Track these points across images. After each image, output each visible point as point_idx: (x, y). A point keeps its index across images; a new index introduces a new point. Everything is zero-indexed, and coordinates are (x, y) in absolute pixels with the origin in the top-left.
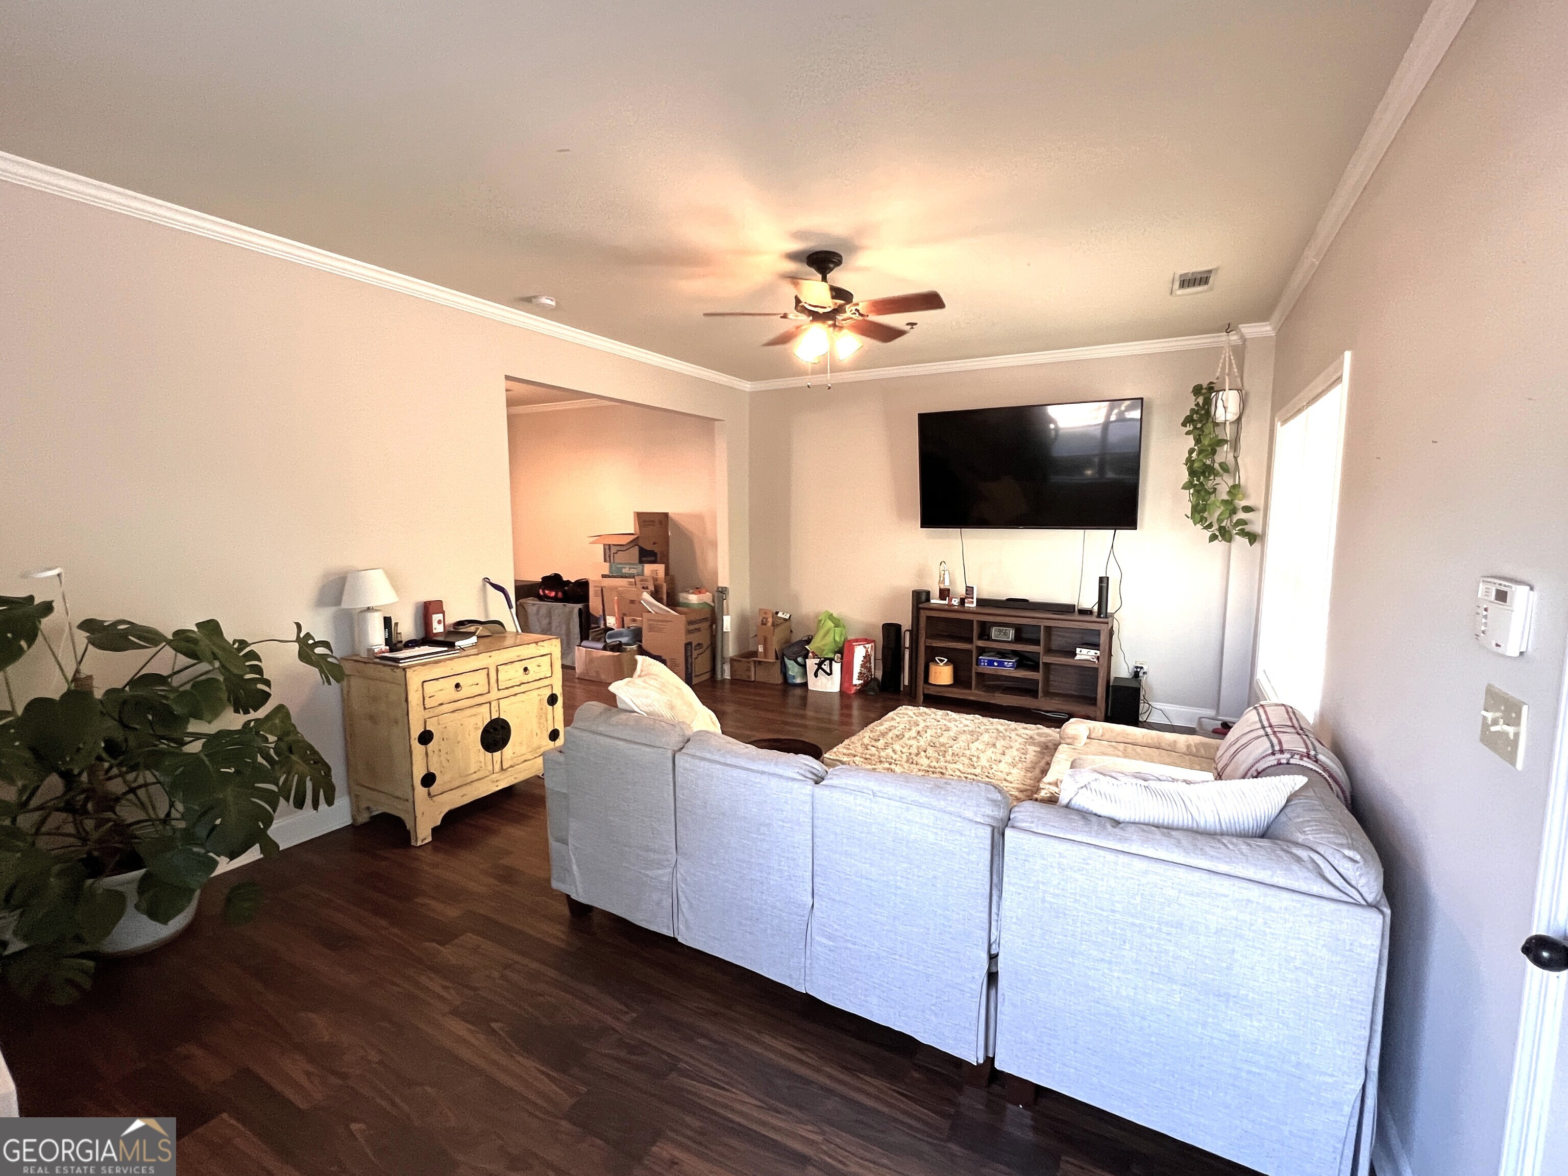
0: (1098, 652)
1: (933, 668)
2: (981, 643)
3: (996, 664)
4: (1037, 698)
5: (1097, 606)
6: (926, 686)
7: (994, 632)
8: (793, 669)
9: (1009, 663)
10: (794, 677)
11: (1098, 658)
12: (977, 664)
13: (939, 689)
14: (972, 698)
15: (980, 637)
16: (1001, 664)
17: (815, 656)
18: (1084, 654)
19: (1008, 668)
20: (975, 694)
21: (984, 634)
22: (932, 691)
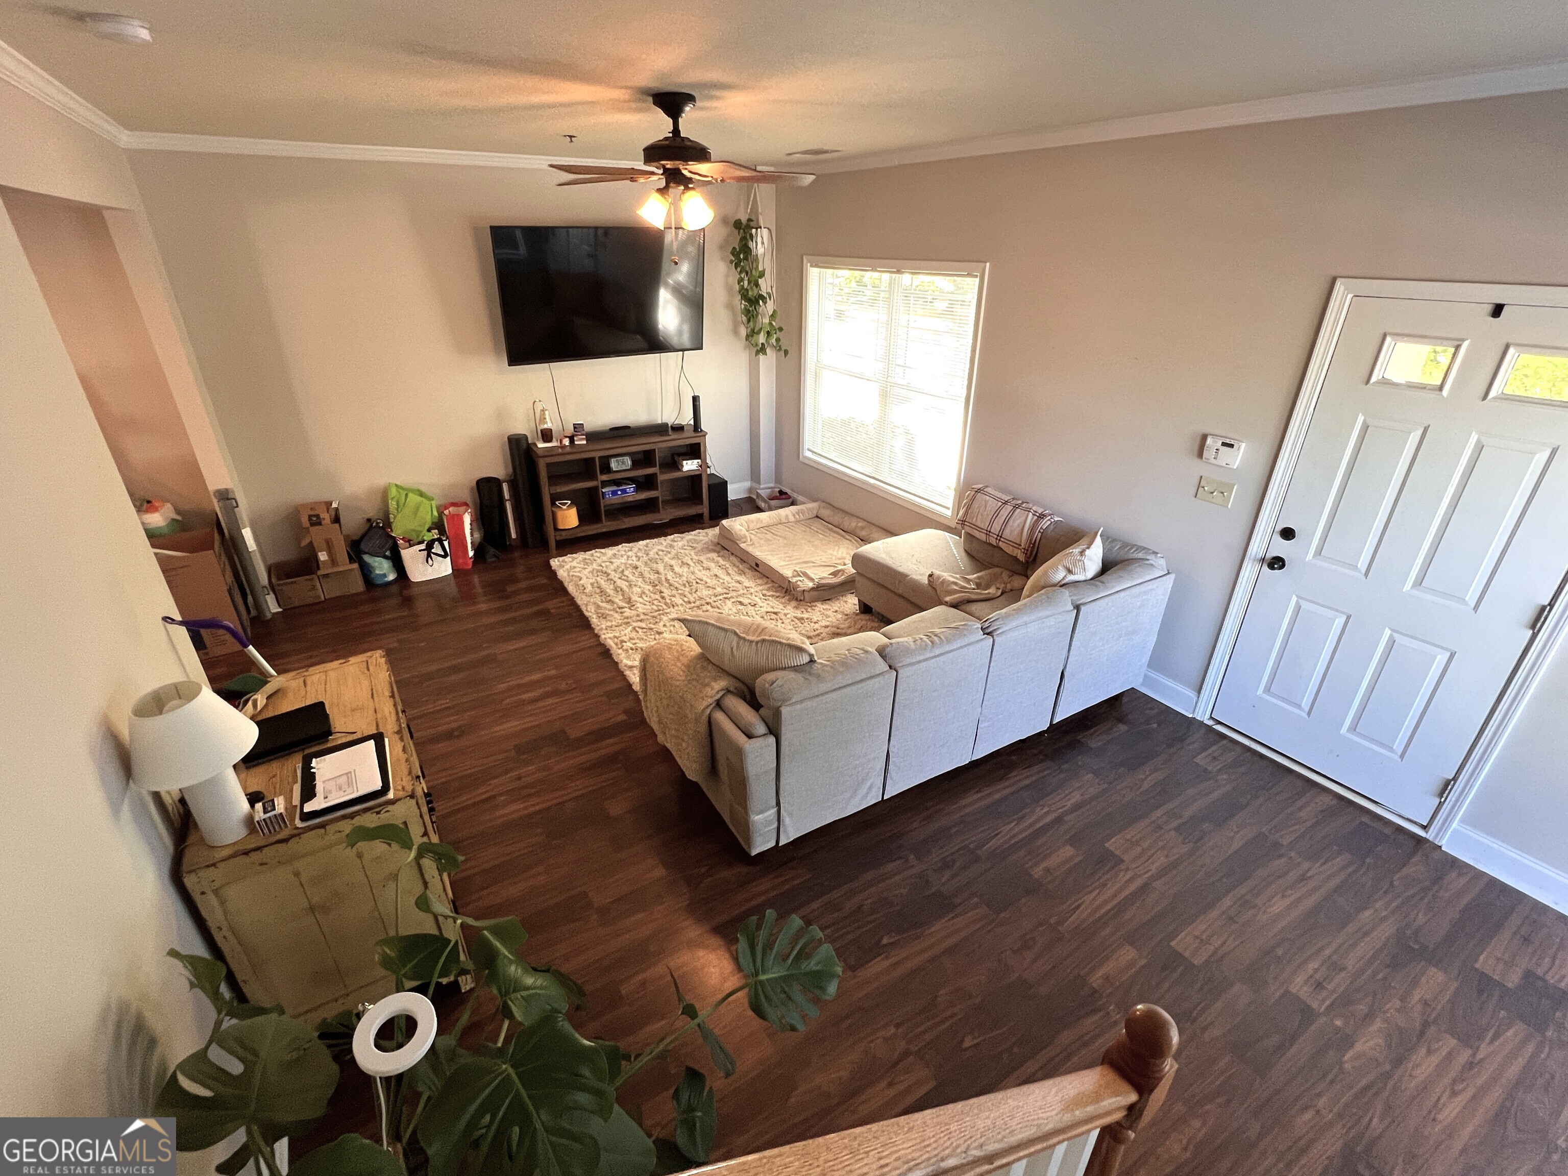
0: (699, 461)
1: (560, 514)
2: (605, 477)
3: (619, 493)
4: (659, 512)
5: (692, 421)
6: (558, 533)
7: (614, 465)
8: (383, 568)
9: (630, 488)
10: (385, 575)
11: (701, 466)
12: (603, 498)
13: (571, 532)
14: (604, 530)
15: (602, 473)
16: (624, 491)
17: (410, 543)
18: (689, 466)
19: (631, 493)
20: (606, 526)
21: (606, 469)
22: (564, 536)
